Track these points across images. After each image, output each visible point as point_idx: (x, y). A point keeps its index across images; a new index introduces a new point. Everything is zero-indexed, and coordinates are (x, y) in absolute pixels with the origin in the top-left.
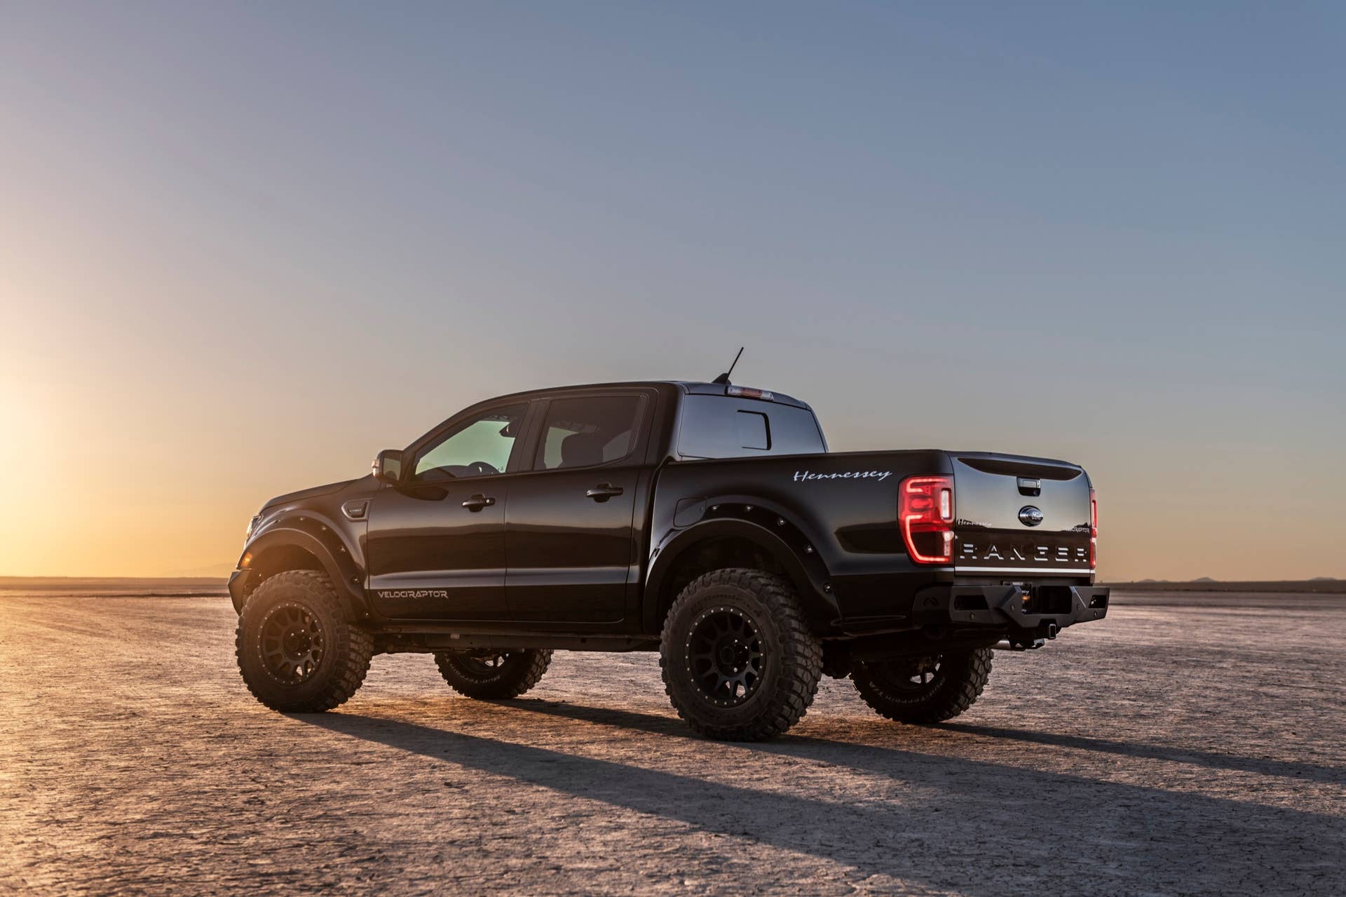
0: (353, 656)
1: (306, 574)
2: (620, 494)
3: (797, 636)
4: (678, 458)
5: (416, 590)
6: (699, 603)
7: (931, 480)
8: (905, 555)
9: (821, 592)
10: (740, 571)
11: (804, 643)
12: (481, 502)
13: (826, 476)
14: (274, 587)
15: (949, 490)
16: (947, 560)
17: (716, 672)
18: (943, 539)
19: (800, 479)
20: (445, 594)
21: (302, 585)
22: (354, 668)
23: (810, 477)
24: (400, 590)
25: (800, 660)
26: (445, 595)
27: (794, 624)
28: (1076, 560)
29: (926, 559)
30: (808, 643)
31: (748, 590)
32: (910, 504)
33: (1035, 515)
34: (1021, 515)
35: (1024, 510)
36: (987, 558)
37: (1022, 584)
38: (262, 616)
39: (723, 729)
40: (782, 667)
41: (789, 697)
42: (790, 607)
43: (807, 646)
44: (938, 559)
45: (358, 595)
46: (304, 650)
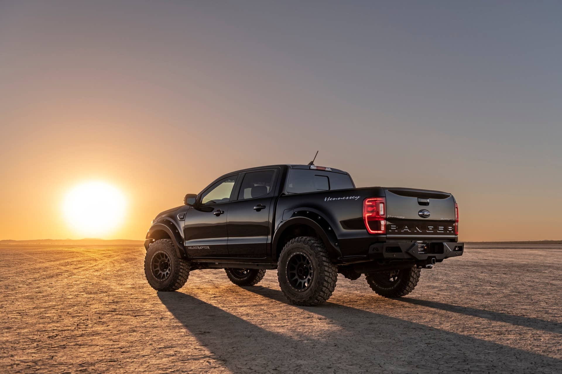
0: (181, 270)
1: (166, 241)
2: (265, 208)
3: (325, 263)
4: (286, 194)
5: (199, 246)
6: (290, 250)
7: (375, 199)
8: (365, 230)
9: (334, 246)
10: (304, 238)
11: (328, 267)
12: (219, 212)
13: (336, 199)
14: (155, 245)
15: (383, 203)
16: (383, 232)
17: (297, 278)
18: (380, 223)
19: (326, 200)
21: (164, 244)
23: (330, 200)
24: (195, 246)
25: (326, 273)
26: (209, 248)
27: (324, 259)
28: (448, 232)
29: (374, 232)
30: (330, 266)
31: (307, 245)
32: (367, 209)
33: (426, 213)
34: (419, 213)
35: (420, 211)
36: (403, 231)
37: (422, 242)
38: (152, 256)
39: (298, 301)
40: (319, 276)
41: (322, 288)
42: (323, 252)
43: (330, 268)
44: (379, 232)
45: (182, 248)
46: (167, 268)
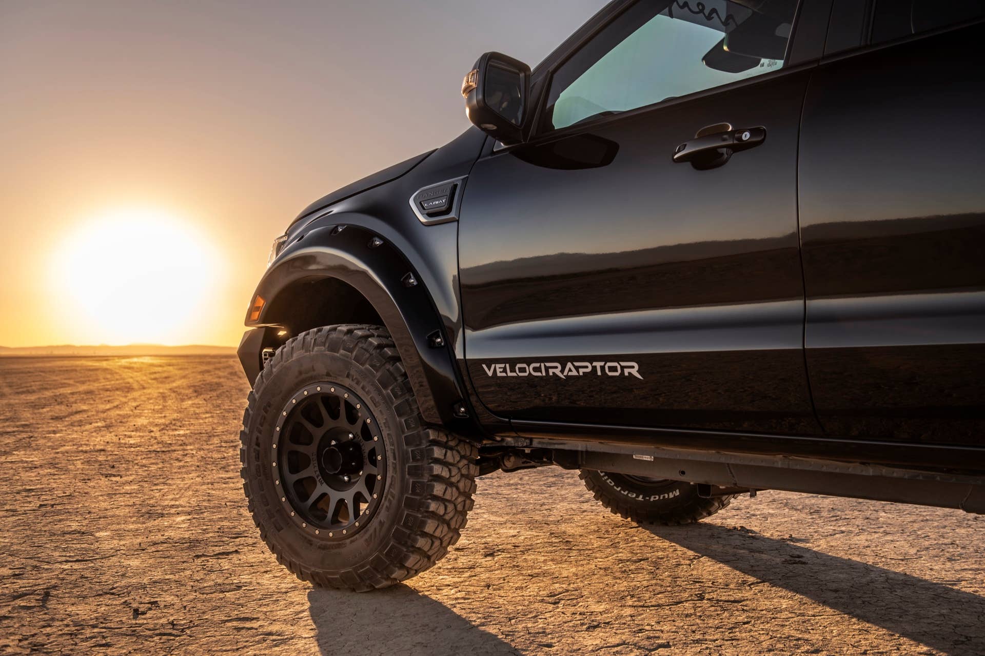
0: (438, 489)
1: (350, 332)
5: (563, 361)
14: (295, 356)
20: (634, 370)
21: (342, 351)
22: (441, 511)
24: (529, 361)
26: (634, 372)
38: (280, 410)
45: (445, 371)
46: (353, 472)
